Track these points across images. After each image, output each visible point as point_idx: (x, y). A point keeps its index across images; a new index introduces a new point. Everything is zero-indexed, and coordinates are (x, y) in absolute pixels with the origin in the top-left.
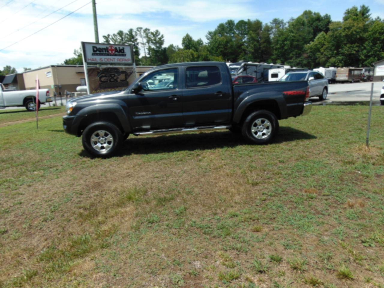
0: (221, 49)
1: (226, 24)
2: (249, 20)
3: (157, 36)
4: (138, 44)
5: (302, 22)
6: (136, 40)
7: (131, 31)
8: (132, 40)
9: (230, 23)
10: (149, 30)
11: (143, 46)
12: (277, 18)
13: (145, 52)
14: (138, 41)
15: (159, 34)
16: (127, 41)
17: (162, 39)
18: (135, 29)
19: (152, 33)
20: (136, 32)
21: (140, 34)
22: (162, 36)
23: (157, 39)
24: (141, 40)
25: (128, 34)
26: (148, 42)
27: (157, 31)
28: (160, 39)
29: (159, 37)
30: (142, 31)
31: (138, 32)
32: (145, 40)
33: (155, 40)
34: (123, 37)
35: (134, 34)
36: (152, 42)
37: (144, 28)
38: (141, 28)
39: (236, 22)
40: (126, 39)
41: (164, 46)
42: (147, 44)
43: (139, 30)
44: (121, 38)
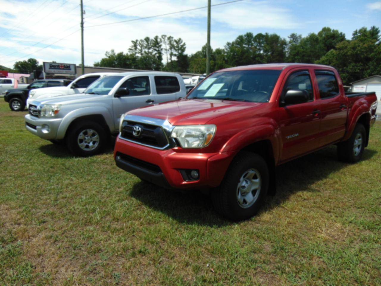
0: (237, 59)
1: (245, 36)
2: (267, 34)
3: (180, 43)
4: (162, 49)
5: (315, 39)
6: (160, 46)
7: (156, 38)
8: (157, 46)
9: (249, 35)
10: (172, 38)
11: (166, 51)
12: (295, 33)
13: (167, 58)
14: (162, 47)
15: (182, 42)
16: (152, 46)
17: (184, 47)
18: (160, 37)
19: (175, 41)
20: (161, 39)
21: (164, 41)
22: (184, 44)
23: (180, 46)
24: (165, 46)
25: (153, 41)
26: (171, 48)
27: (180, 39)
28: (182, 46)
29: (182, 44)
30: (166, 39)
31: (162, 39)
32: (168, 47)
33: (178, 47)
34: (149, 42)
35: (159, 40)
36: (175, 49)
37: (168, 36)
38: (165, 36)
39: (254, 35)
40: (152, 45)
41: (185, 53)
42: (170, 50)
43: (164, 37)
44: (147, 44)
